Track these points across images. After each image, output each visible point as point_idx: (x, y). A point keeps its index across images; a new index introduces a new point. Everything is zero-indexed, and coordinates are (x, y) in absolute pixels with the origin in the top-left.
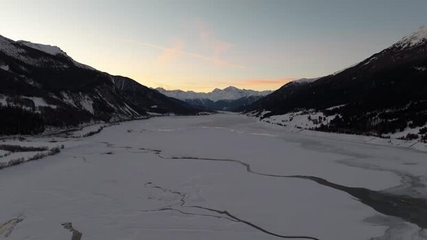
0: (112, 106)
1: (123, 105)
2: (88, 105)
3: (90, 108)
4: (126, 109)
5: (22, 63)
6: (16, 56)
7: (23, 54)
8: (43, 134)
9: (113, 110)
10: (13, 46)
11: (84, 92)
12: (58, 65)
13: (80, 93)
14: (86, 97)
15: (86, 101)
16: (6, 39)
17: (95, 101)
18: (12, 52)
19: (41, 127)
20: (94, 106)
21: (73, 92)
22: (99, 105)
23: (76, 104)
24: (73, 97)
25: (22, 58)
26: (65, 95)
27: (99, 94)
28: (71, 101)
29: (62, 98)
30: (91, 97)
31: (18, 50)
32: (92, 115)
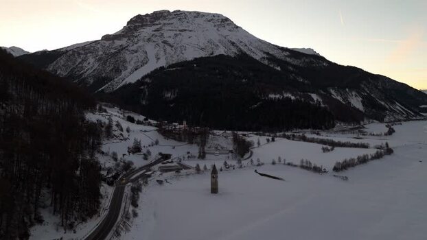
0: (383, 103)
1: (393, 103)
2: (356, 102)
3: (359, 106)
4: (399, 108)
5: (288, 64)
6: (283, 58)
7: (288, 56)
8: (335, 129)
9: (384, 109)
10: (280, 51)
11: (351, 89)
12: (318, 63)
13: (347, 90)
14: (354, 93)
15: (354, 97)
16: (274, 45)
17: (363, 97)
18: (280, 55)
19: (332, 122)
20: (363, 103)
21: (341, 88)
22: (368, 101)
23: (344, 100)
24: (341, 94)
25: (288, 59)
26: (332, 92)
27: (366, 89)
28: (339, 98)
29: (331, 94)
30: (359, 93)
31: (285, 53)
32: (361, 112)
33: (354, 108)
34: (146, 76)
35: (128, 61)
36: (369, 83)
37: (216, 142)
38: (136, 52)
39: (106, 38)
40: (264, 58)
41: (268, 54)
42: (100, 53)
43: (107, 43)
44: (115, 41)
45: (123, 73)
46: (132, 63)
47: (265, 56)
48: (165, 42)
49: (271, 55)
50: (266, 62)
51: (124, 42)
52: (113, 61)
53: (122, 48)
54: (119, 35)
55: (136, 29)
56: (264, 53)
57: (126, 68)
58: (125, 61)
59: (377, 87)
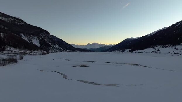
0: (50, 44)
1: (55, 44)
2: (36, 42)
3: (38, 44)
4: (57, 47)
9: (50, 46)
11: (34, 35)
12: (19, 22)
13: (32, 36)
15: (35, 39)
17: (40, 40)
20: (40, 43)
21: (28, 34)
22: (42, 42)
23: (29, 40)
24: (28, 37)
26: (23, 35)
27: (43, 37)
28: (26, 39)
29: (21, 36)
30: (38, 38)
32: (39, 47)
33: (35, 45)
36: (44, 34)
59: (48, 37)
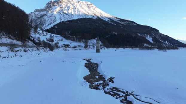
0: (161, 40)
1: (165, 41)
2: (150, 39)
3: (151, 41)
4: (167, 43)
7: (119, 21)
9: (162, 42)
10: (116, 18)
11: (147, 34)
12: (132, 24)
13: (146, 34)
14: (148, 36)
18: (116, 20)
20: (153, 40)
25: (119, 22)
27: (154, 35)
30: (151, 36)
31: (118, 20)
32: (152, 43)
34: (55, 25)
35: (47, 20)
36: (154, 32)
37: (93, 42)
38: (51, 16)
39: (36, 11)
40: (109, 21)
41: (110, 19)
42: (34, 17)
43: (37, 13)
44: (41, 12)
45: (44, 25)
46: (49, 21)
47: (109, 20)
48: (64, 13)
49: (112, 20)
50: (110, 22)
51: (45, 12)
52: (40, 20)
53: (44, 15)
54: (43, 9)
55: (50, 7)
56: (109, 19)
57: (46, 24)
58: (45, 20)
59: (158, 34)
